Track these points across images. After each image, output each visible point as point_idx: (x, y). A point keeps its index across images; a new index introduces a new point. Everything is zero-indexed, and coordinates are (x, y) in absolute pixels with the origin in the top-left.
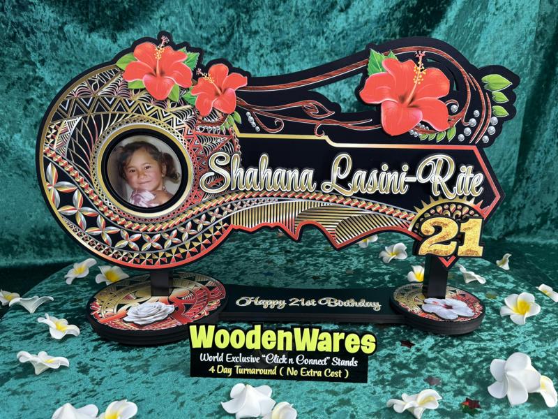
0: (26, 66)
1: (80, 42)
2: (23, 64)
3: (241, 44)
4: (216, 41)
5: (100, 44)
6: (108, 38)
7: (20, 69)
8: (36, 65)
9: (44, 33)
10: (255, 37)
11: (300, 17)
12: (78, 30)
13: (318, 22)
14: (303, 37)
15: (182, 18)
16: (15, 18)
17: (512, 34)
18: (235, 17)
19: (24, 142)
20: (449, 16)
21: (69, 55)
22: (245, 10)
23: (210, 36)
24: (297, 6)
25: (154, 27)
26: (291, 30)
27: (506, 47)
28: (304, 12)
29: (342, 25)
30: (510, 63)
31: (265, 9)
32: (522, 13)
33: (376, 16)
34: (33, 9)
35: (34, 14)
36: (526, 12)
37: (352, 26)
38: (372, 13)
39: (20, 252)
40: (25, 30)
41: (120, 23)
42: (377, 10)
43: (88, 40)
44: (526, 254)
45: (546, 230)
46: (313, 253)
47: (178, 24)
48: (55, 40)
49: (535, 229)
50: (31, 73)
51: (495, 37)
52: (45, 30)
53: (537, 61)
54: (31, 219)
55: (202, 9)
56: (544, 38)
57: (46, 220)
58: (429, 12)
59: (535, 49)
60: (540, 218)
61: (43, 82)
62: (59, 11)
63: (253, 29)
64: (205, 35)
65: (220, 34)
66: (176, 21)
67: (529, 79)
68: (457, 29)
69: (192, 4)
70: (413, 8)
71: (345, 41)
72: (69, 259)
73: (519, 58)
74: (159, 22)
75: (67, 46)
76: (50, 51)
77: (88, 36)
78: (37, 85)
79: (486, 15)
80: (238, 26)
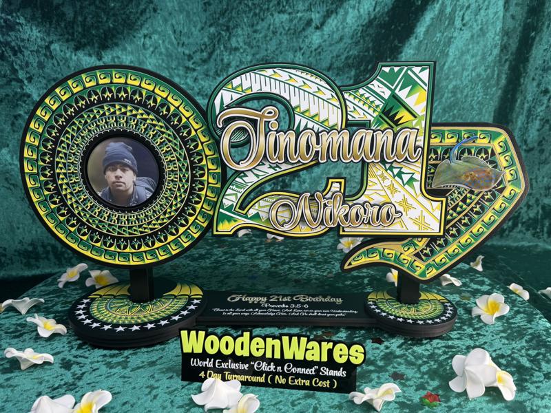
0: (13, 83)
1: (66, 60)
2: (11, 81)
3: (222, 60)
4: (198, 57)
5: (86, 62)
6: (93, 56)
7: (8, 86)
8: (23, 82)
9: (31, 51)
10: (235, 54)
11: (278, 34)
12: (64, 48)
13: (295, 40)
14: (281, 53)
15: (165, 36)
16: (3, 37)
17: (478, 48)
18: (216, 34)
19: (12, 156)
20: (418, 31)
21: (55, 72)
22: (225, 28)
23: (191, 53)
24: (274, 24)
25: (138, 45)
26: (269, 46)
27: (473, 60)
28: (282, 29)
29: (317, 41)
30: (477, 75)
31: (244, 27)
32: (487, 28)
33: (349, 32)
34: (21, 29)
35: (22, 34)
36: (490, 28)
37: (327, 43)
38: (346, 30)
39: (8, 264)
40: (12, 49)
41: (106, 41)
42: (351, 27)
43: (74, 58)
44: (500, 256)
45: (517, 232)
46: (298, 259)
47: (160, 42)
48: (42, 58)
49: (507, 232)
50: (19, 90)
51: (463, 51)
52: (33, 49)
53: (502, 73)
54: (19, 231)
55: (183, 28)
56: (508, 52)
57: (34, 232)
58: (399, 28)
59: (500, 61)
60: (511, 221)
61: (30, 99)
62: (46, 31)
63: (234, 45)
64: (187, 52)
65: (202, 51)
66: (159, 39)
67: (496, 90)
68: (427, 44)
69: (174, 23)
70: (384, 24)
71: (322, 57)
72: (57, 270)
73: (486, 70)
74: (142, 40)
75: (53, 64)
76: (37, 68)
77: (73, 55)
78: (25, 102)
79: (453, 30)
80: (218, 44)
